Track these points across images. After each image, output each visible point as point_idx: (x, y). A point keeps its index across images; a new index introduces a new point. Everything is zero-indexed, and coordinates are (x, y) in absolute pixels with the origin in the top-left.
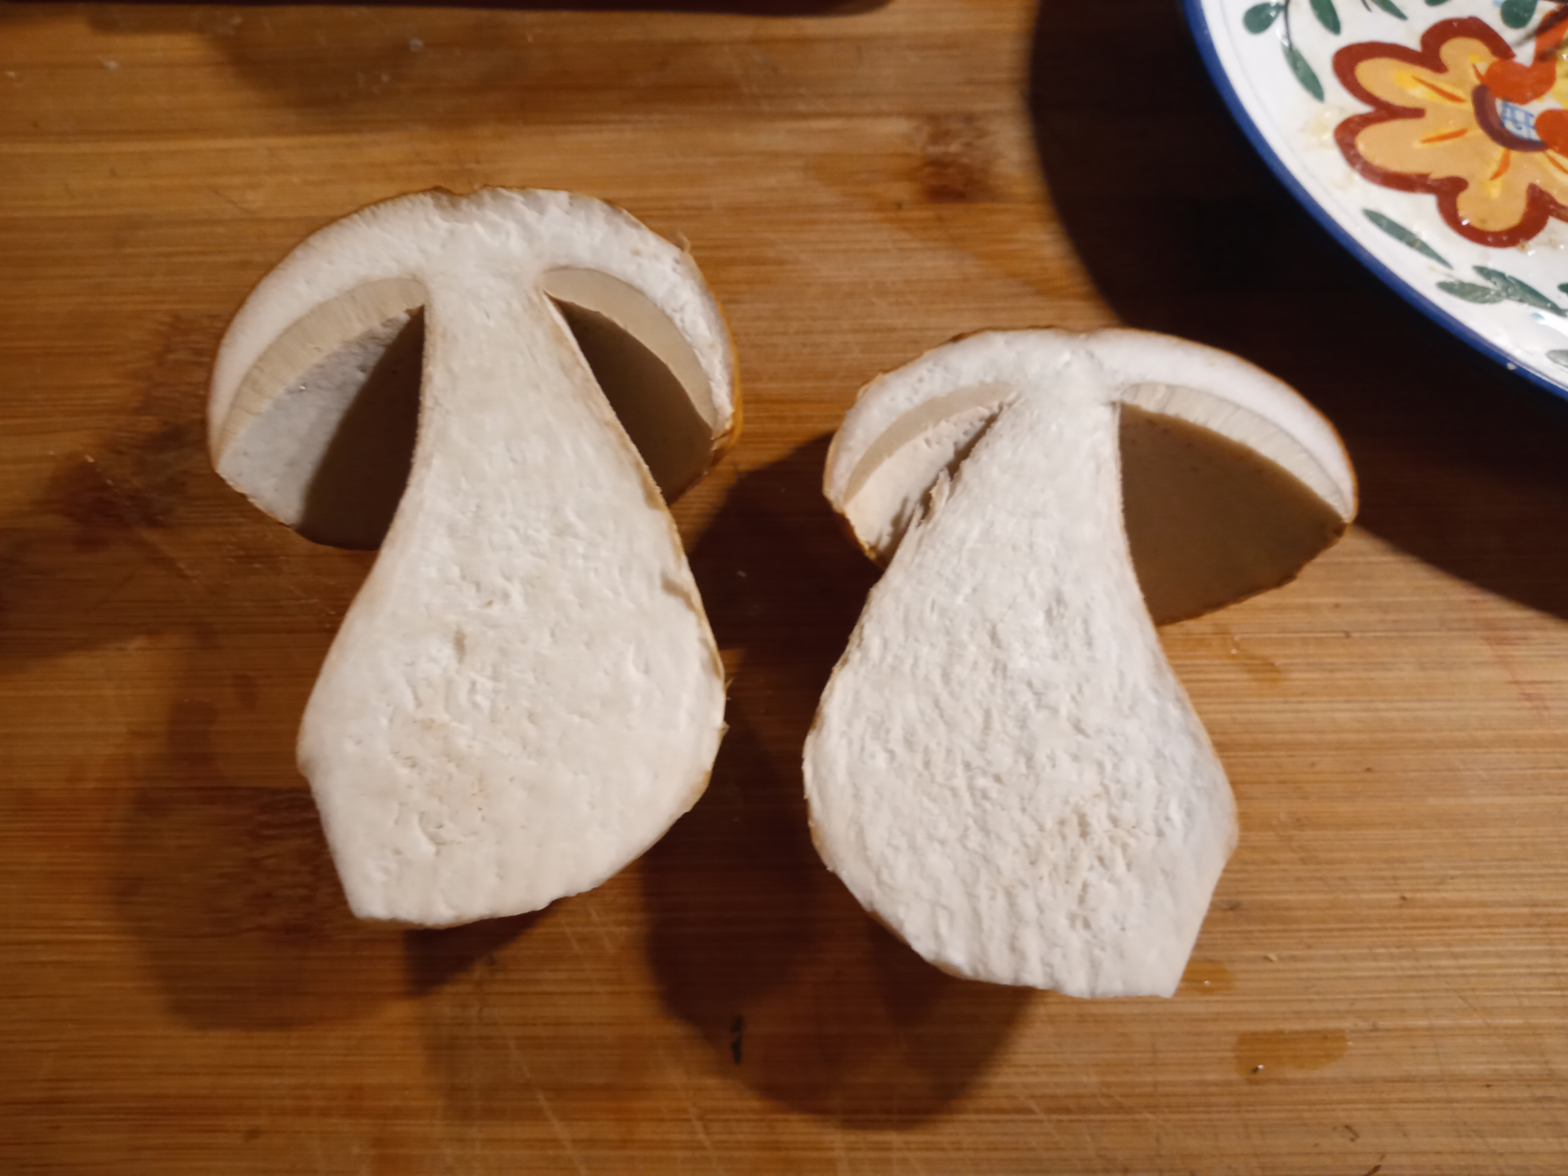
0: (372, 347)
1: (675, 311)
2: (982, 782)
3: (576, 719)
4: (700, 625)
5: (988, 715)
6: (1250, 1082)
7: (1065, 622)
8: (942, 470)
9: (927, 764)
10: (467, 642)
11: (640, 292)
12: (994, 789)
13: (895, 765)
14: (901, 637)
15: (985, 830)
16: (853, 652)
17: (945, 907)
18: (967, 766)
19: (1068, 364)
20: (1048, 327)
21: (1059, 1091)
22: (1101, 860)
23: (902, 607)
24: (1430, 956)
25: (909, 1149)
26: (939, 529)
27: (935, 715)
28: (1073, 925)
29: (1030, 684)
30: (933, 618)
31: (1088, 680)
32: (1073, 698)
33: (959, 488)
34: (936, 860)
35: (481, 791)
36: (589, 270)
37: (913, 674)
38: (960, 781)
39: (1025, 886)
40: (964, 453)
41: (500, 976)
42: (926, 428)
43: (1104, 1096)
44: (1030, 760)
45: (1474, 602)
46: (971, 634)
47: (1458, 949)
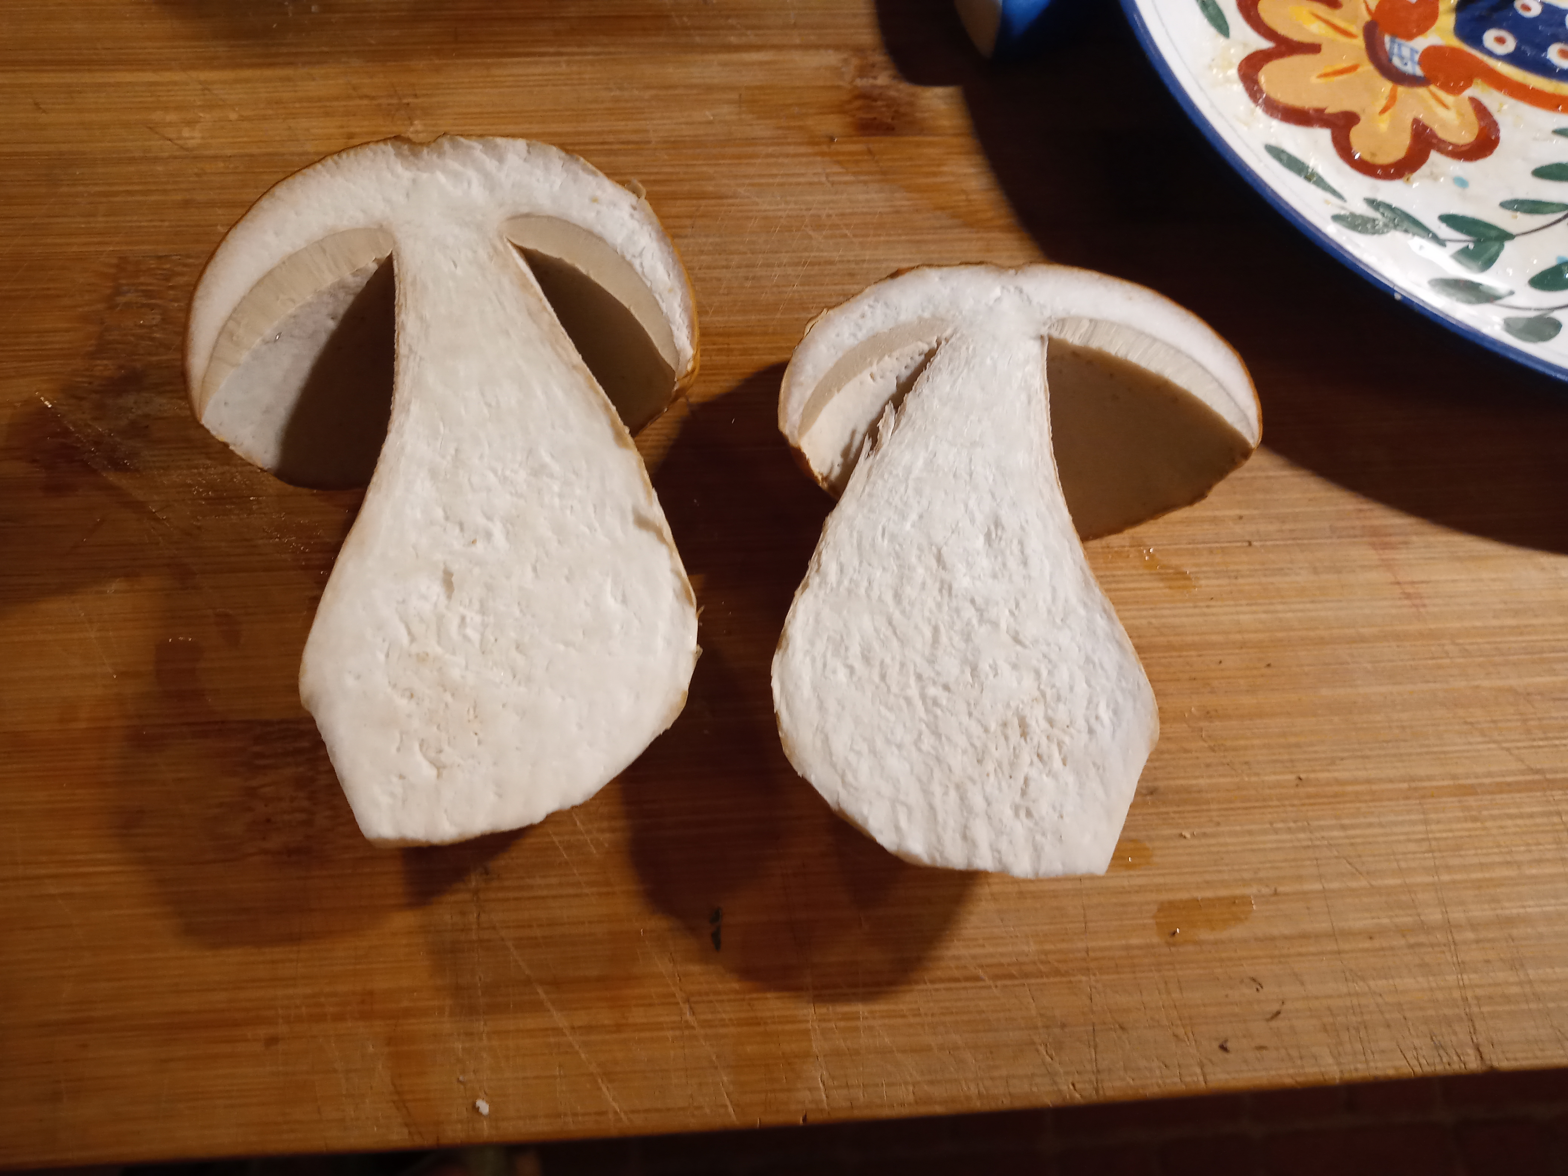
0: (341, 295)
1: (634, 256)
2: (932, 691)
3: (561, 647)
4: (671, 556)
5: (936, 630)
6: (1169, 945)
7: (1003, 543)
8: (887, 403)
9: (883, 677)
10: (454, 579)
11: (600, 239)
12: (943, 698)
13: (855, 679)
14: (856, 562)
15: (936, 734)
16: (812, 577)
17: (904, 804)
18: (919, 677)
19: (998, 300)
20: (980, 263)
21: (1004, 960)
22: (1039, 756)
23: (855, 534)
24: (1322, 828)
25: (874, 1018)
26: (886, 460)
27: (889, 633)
28: (1017, 815)
29: (973, 601)
30: (884, 544)
31: (1024, 596)
32: (1012, 613)
33: (903, 421)
34: (895, 763)
35: (476, 717)
36: (550, 218)
37: (868, 596)
38: (913, 691)
39: (974, 782)
40: (906, 387)
41: (495, 884)
42: (871, 364)
43: (1042, 962)
44: (974, 670)
45: (1360, 511)
46: (919, 558)
47: (1346, 822)
